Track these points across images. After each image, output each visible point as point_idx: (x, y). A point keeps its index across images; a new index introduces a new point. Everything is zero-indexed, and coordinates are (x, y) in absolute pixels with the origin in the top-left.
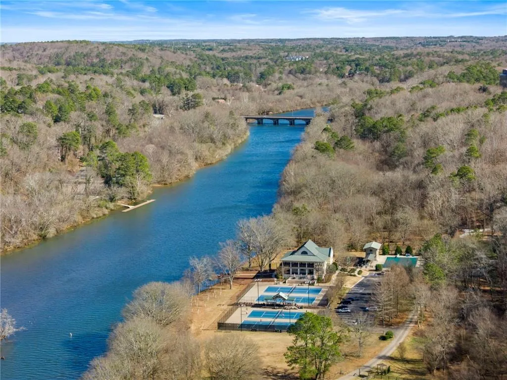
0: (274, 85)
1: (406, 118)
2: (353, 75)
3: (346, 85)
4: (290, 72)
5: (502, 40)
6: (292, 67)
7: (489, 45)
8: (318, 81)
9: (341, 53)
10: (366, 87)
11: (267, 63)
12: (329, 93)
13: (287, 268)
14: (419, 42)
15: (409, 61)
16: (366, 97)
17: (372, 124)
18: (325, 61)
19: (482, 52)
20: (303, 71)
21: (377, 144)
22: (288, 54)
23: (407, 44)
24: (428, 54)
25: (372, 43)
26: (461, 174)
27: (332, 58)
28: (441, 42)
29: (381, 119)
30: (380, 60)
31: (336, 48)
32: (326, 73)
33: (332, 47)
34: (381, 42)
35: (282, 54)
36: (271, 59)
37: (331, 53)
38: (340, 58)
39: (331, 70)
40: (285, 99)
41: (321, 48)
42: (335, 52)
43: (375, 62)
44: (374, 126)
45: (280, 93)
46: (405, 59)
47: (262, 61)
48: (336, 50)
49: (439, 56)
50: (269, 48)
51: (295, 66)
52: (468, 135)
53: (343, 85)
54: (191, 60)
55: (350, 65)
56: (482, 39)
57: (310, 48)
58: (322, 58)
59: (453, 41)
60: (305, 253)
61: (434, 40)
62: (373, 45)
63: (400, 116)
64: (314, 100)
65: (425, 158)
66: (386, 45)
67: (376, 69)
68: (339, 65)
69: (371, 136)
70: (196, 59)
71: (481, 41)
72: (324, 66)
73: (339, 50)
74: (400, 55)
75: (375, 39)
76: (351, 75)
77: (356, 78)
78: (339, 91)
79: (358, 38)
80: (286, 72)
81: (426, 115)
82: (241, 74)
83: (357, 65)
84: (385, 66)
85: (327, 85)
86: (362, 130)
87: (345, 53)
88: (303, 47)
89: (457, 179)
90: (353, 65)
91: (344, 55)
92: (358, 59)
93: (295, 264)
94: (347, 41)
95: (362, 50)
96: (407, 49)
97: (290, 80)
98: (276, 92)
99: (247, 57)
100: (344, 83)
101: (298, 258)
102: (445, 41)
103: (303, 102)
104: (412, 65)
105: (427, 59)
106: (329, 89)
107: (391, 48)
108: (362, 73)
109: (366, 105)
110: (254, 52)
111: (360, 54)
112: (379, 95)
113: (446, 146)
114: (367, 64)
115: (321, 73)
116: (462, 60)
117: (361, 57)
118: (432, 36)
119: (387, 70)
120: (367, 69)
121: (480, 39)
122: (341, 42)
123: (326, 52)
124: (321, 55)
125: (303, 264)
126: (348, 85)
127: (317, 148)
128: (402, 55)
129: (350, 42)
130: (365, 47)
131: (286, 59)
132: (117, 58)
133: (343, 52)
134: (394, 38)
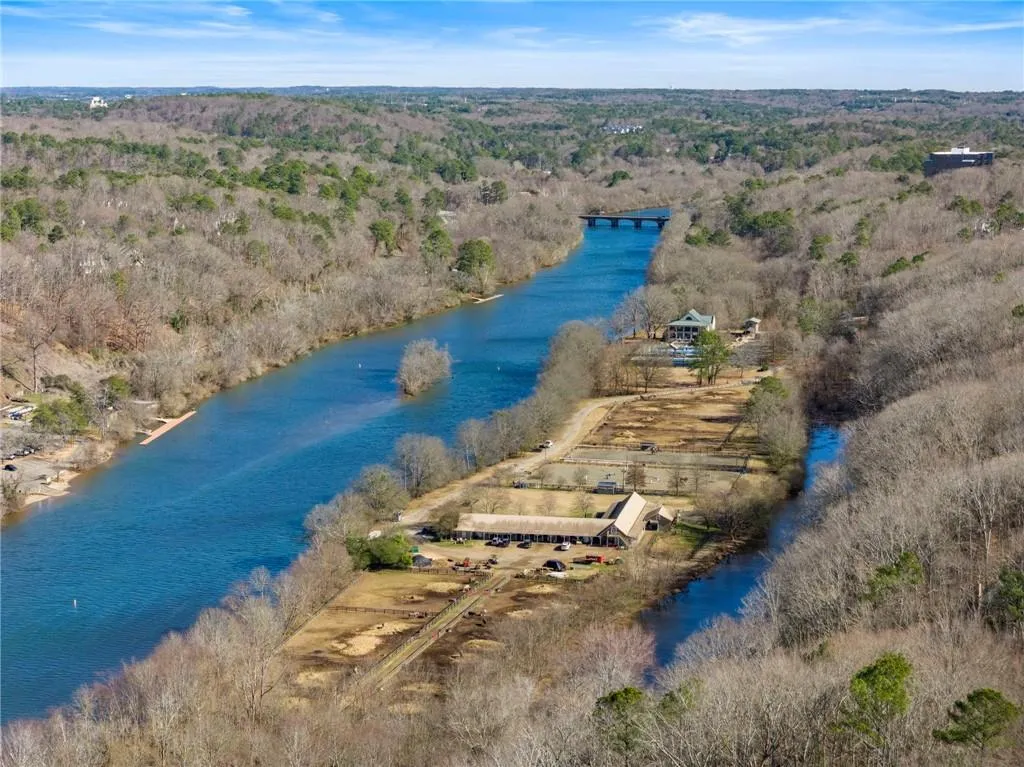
0: (601, 172)
1: (795, 213)
2: (723, 159)
3: (711, 173)
4: (617, 153)
5: (996, 101)
6: (619, 145)
7: (968, 109)
8: (666, 167)
9: (700, 121)
10: (743, 176)
11: (573, 137)
12: (686, 186)
13: (673, 332)
14: (841, 101)
15: (815, 137)
16: (743, 189)
17: (751, 220)
18: (673, 136)
19: (947, 123)
20: (639, 152)
21: (759, 241)
22: (606, 121)
23: (819, 105)
24: (849, 126)
25: (752, 102)
26: (846, 259)
27: (685, 129)
28: (882, 101)
29: (765, 213)
30: (767, 134)
31: (689, 111)
32: (677, 155)
33: (682, 110)
34: (771, 100)
35: (595, 121)
36: (578, 130)
37: (683, 121)
38: (696, 130)
39: (685, 150)
40: (622, 192)
41: (662, 111)
42: (689, 119)
43: (758, 138)
44: (755, 222)
45: (610, 185)
46: (809, 134)
47: (564, 132)
48: (689, 115)
49: (866, 130)
50: (571, 110)
51: (624, 143)
52: (859, 224)
53: (707, 174)
54: (443, 129)
55: (717, 142)
56: (958, 98)
57: (641, 110)
58: (667, 130)
59: (905, 101)
60: (689, 319)
61: (869, 97)
62: (756, 106)
63: (789, 209)
64: (665, 194)
65: (810, 248)
66: (780, 105)
67: (760, 150)
68: (698, 142)
69: (750, 234)
70: (451, 128)
71: (955, 101)
72: (672, 144)
73: (695, 115)
74: (802, 126)
75: (760, 94)
76: (720, 159)
77: (728, 163)
78: (701, 182)
79: (728, 92)
80: (611, 152)
81: (821, 209)
82: (540, 155)
83: (728, 143)
84: (775, 145)
85: (683, 174)
86: (740, 228)
87: (706, 122)
88: (630, 108)
89: (840, 265)
90: (722, 143)
91: (704, 125)
92: (729, 133)
93: (680, 329)
94: (707, 98)
95: (736, 115)
96: (816, 116)
97: (621, 165)
98: (605, 183)
99: (535, 126)
100: (708, 170)
101: (683, 323)
102: (889, 101)
103: (649, 199)
104: (819, 144)
105: (844, 135)
106: (685, 180)
107: (788, 112)
108: (737, 157)
109: (743, 200)
110: (547, 116)
111: (733, 124)
112: (764, 186)
113: (834, 236)
114: (746, 141)
115: (668, 155)
116: (904, 136)
117: (735, 129)
118: (869, 89)
119: (777, 151)
120: (745, 150)
121: (954, 98)
122: (695, 99)
123: (673, 118)
124: (664, 124)
125: (687, 329)
126: (716, 175)
127: (687, 241)
128: (805, 127)
129: (713, 99)
130: (740, 110)
131: (604, 130)
132: (329, 124)
133: (703, 120)
134: (796, 92)
